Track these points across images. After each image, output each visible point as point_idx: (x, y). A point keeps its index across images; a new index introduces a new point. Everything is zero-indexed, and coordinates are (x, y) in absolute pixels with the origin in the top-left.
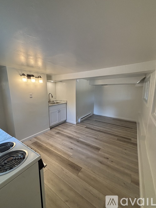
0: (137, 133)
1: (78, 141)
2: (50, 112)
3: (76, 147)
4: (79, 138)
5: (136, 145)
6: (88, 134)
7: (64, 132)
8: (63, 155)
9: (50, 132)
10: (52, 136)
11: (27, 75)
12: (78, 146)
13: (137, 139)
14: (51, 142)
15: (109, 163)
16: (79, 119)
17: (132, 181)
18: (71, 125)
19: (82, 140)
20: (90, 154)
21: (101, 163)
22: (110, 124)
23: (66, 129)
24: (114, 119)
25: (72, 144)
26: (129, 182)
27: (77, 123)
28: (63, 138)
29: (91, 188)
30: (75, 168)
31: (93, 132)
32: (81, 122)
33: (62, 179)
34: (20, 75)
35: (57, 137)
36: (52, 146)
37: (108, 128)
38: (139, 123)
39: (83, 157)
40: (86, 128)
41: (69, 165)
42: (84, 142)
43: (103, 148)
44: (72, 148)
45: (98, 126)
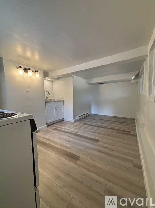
0: (136, 127)
1: (76, 135)
2: (47, 108)
3: (73, 140)
4: (77, 132)
5: (136, 136)
6: (86, 129)
7: (62, 128)
8: (60, 147)
9: (46, 128)
10: (49, 132)
11: (24, 68)
12: (76, 139)
13: (136, 131)
14: (48, 136)
15: (109, 151)
16: (77, 117)
17: (134, 166)
18: (69, 123)
19: (80, 134)
20: (88, 145)
21: (101, 152)
22: (108, 120)
23: (63, 126)
24: (112, 117)
25: (70, 138)
26: (131, 166)
27: (75, 121)
28: (61, 133)
29: (90, 174)
30: (73, 157)
31: (92, 127)
32: (79, 120)
33: (59, 167)
34: (16, 67)
35: (55, 132)
36: (49, 140)
37: (106, 124)
38: (137, 120)
39: (82, 148)
40: (84, 124)
41: (67, 155)
42: (82, 136)
43: (102, 140)
44: (70, 140)
45: (96, 123)
